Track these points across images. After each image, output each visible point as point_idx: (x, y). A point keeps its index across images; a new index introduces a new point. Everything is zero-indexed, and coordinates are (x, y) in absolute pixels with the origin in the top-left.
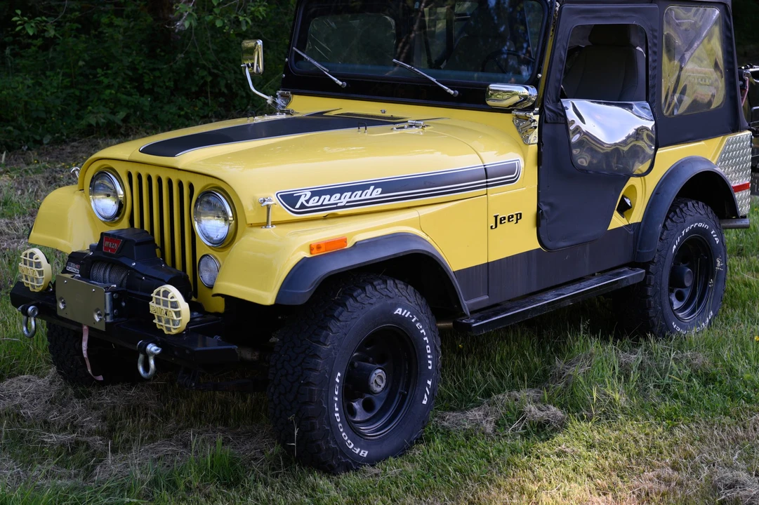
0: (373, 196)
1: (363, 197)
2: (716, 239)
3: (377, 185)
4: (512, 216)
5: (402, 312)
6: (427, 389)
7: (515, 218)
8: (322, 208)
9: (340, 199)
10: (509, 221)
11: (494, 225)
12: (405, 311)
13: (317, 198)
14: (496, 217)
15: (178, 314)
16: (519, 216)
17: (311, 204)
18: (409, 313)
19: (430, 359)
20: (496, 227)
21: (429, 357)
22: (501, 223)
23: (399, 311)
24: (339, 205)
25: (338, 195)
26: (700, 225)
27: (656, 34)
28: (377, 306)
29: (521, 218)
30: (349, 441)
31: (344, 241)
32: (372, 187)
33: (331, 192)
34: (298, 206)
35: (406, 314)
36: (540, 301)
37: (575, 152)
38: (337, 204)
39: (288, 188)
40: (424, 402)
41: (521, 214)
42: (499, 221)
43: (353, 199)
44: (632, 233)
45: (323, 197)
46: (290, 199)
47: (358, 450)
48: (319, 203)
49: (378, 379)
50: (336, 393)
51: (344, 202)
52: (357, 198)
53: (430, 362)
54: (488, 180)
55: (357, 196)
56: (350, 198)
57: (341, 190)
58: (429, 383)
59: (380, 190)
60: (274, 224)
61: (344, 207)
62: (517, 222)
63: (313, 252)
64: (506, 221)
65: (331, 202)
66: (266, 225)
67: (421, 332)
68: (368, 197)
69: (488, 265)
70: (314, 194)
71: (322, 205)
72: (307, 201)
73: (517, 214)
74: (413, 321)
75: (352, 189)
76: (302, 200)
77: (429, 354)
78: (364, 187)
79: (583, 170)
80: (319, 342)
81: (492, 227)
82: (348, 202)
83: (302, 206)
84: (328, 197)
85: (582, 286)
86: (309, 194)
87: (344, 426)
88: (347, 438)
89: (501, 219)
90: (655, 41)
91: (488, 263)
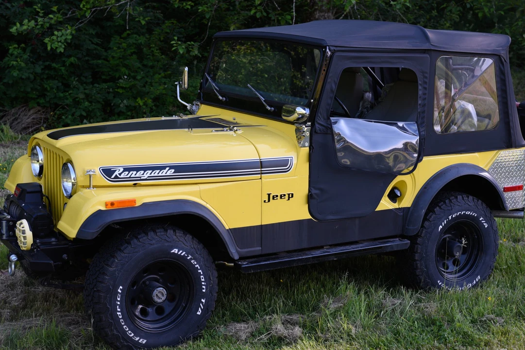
0: (168, 174)
2: (485, 224)
4: (285, 195)
5: (178, 252)
6: (201, 305)
7: (287, 197)
8: (130, 179)
9: (143, 174)
10: (281, 198)
11: (267, 201)
12: (181, 251)
13: (127, 173)
14: (269, 195)
15: (25, 238)
16: (291, 196)
17: (122, 176)
18: (184, 253)
19: (204, 285)
20: (269, 201)
21: (203, 283)
22: (273, 199)
23: (175, 251)
24: (142, 178)
25: (142, 172)
26: (468, 213)
27: (426, 75)
28: (155, 246)
29: (292, 196)
30: (130, 332)
31: (134, 201)
32: (168, 168)
33: (137, 169)
34: (113, 177)
35: (182, 253)
36: (307, 255)
37: (339, 154)
38: (141, 177)
39: (108, 165)
40: (199, 313)
41: (292, 194)
42: (270, 197)
43: (152, 175)
44: (402, 214)
45: (131, 172)
46: (108, 172)
47: (137, 339)
48: (128, 176)
49: (160, 295)
50: (119, 299)
51: (146, 176)
52: (156, 175)
53: (204, 287)
54: (262, 169)
55: (156, 173)
56: (151, 174)
57: (145, 169)
58: (203, 301)
59: (173, 170)
60: (94, 187)
61: (146, 180)
62: (289, 199)
63: (107, 207)
64: (279, 197)
65: (137, 176)
66: (89, 187)
67: (196, 266)
68: (164, 174)
69: (261, 227)
70: (125, 170)
71: (130, 177)
72: (120, 174)
73: (289, 194)
74: (188, 258)
75: (153, 168)
76: (117, 173)
77: (203, 282)
78: (162, 168)
79: (346, 168)
80: (107, 265)
81: (265, 201)
82: (148, 177)
83: (116, 177)
84: (135, 172)
85: (349, 248)
86: (122, 170)
87: (125, 321)
88: (127, 329)
89: (273, 196)
90: (426, 80)
91: (261, 226)
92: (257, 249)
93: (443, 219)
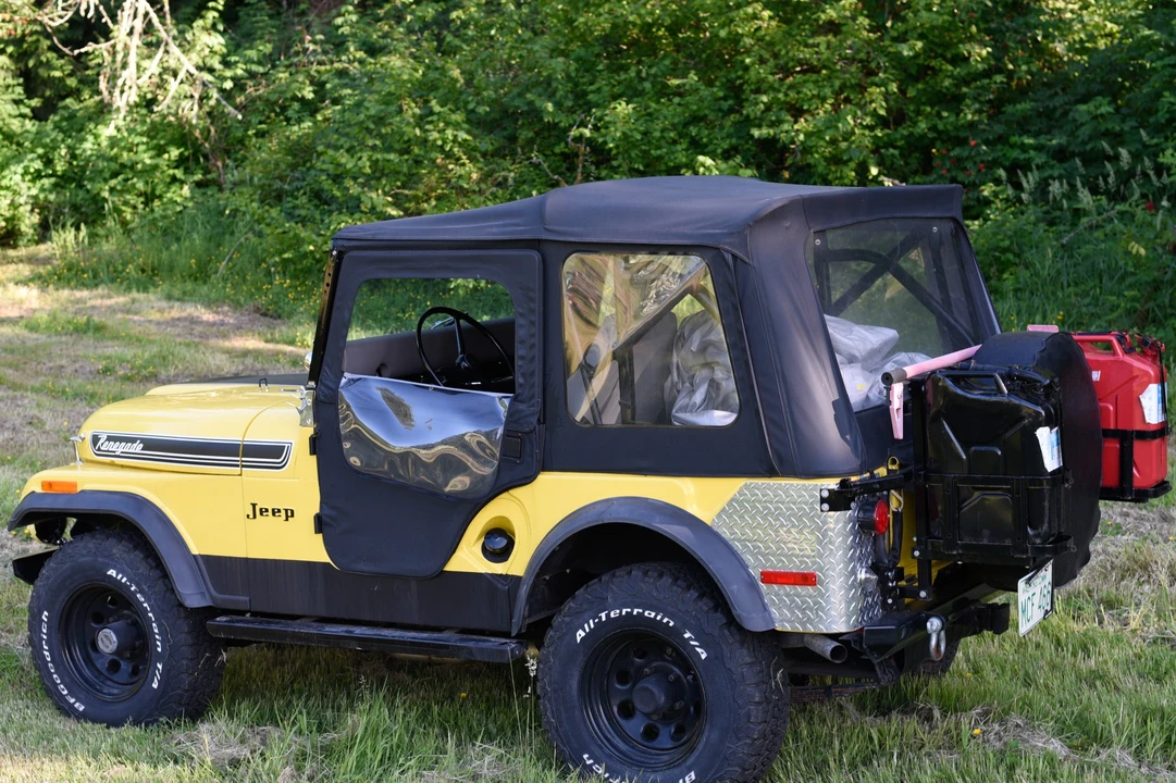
0: (135, 452)
1: (130, 451)
2: (699, 650)
3: (143, 441)
4: (279, 510)
5: (117, 577)
6: (157, 672)
7: (283, 513)
9: (118, 448)
10: (274, 514)
11: (251, 516)
12: (120, 576)
13: (107, 443)
14: (254, 505)
16: (290, 514)
17: (103, 447)
18: (125, 580)
19: (158, 640)
20: (255, 517)
21: (157, 637)
22: (261, 514)
23: (112, 572)
24: (116, 453)
25: (118, 444)
26: (648, 614)
29: (292, 516)
30: (62, 686)
31: (74, 485)
32: (138, 443)
33: (115, 440)
34: (97, 447)
35: (122, 580)
37: (347, 445)
40: (155, 686)
41: (292, 511)
42: (257, 511)
43: (124, 450)
44: (505, 588)
45: (110, 444)
46: (96, 440)
47: (72, 701)
48: (107, 449)
49: (108, 640)
50: (44, 631)
51: (119, 452)
52: (127, 450)
53: (159, 643)
54: (243, 459)
55: (128, 448)
56: (123, 448)
57: (121, 440)
58: (159, 666)
59: (141, 445)
61: (118, 457)
62: (287, 520)
63: (43, 488)
64: (270, 513)
65: (113, 450)
67: (144, 605)
68: (133, 450)
70: (110, 439)
72: (102, 444)
73: (286, 511)
74: (133, 590)
75: (127, 441)
76: (101, 442)
77: (158, 633)
78: (132, 440)
81: (248, 516)
82: (121, 453)
83: (99, 449)
84: (113, 444)
86: (105, 438)
87: (56, 668)
88: (59, 681)
89: (261, 509)
90: (532, 305)
91: (247, 559)
92: (241, 600)
93: (586, 616)
